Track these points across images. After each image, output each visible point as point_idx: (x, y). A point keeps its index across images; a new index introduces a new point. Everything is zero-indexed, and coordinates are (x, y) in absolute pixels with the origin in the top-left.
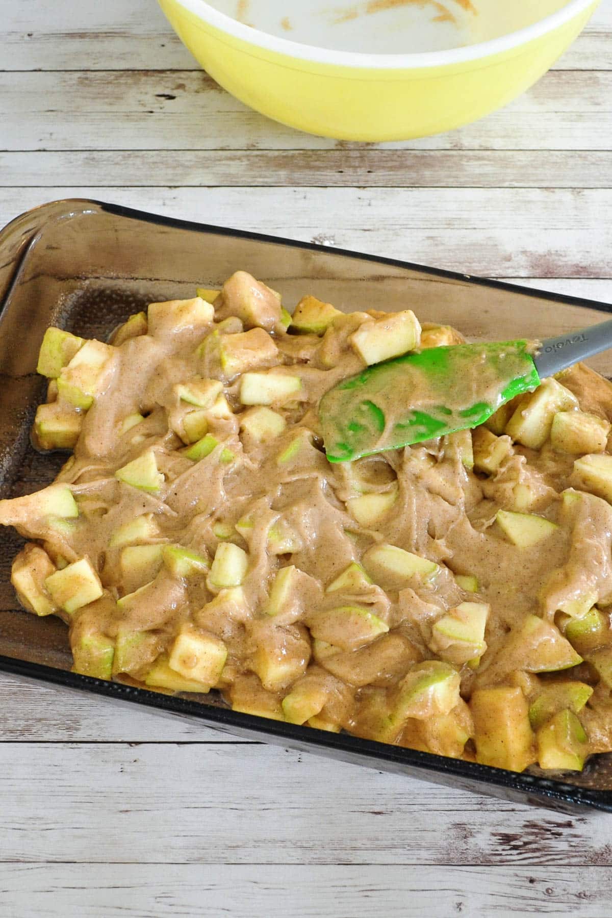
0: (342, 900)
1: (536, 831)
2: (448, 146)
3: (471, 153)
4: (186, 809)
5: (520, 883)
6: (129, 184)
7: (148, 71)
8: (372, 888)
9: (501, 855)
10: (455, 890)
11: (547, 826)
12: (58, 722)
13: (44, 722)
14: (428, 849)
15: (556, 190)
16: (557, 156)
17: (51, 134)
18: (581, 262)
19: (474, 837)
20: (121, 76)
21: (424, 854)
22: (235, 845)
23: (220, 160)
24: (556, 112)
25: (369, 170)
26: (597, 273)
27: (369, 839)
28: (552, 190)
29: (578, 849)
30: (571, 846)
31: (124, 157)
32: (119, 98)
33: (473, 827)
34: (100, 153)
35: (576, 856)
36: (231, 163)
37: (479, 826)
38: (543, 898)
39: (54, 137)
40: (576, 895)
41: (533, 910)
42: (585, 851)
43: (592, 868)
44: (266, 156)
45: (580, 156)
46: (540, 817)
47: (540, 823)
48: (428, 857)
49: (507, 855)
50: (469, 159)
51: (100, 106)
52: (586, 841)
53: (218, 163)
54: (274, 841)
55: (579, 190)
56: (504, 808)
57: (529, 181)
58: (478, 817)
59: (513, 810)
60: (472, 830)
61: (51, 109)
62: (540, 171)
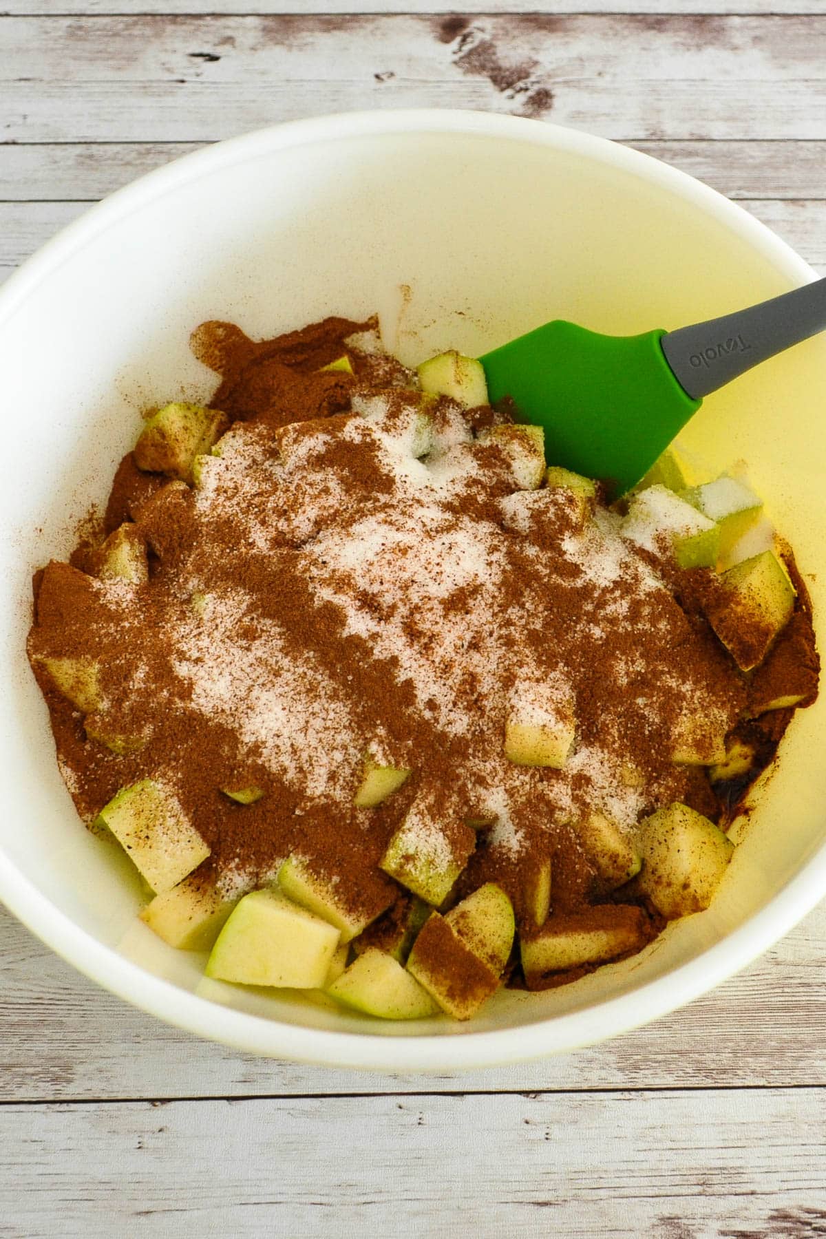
1: (788, 1225)
3: (676, 145)
4: (243, 1207)
7: (176, 16)
11: (805, 1217)
12: (38, 1069)
13: (17, 1069)
15: (807, 203)
17: (25, 117)
20: (135, 23)
24: (806, 81)
28: (801, 203)
31: (140, 153)
32: (131, 59)
33: (691, 1222)
34: (102, 148)
37: (701, 1221)
39: (29, 120)
46: (793, 1203)
47: (795, 1213)
51: (102, 72)
56: (739, 1191)
57: (766, 189)
58: (700, 1206)
59: (753, 1193)
60: (690, 1227)
61: (25, 76)
62: (783, 173)
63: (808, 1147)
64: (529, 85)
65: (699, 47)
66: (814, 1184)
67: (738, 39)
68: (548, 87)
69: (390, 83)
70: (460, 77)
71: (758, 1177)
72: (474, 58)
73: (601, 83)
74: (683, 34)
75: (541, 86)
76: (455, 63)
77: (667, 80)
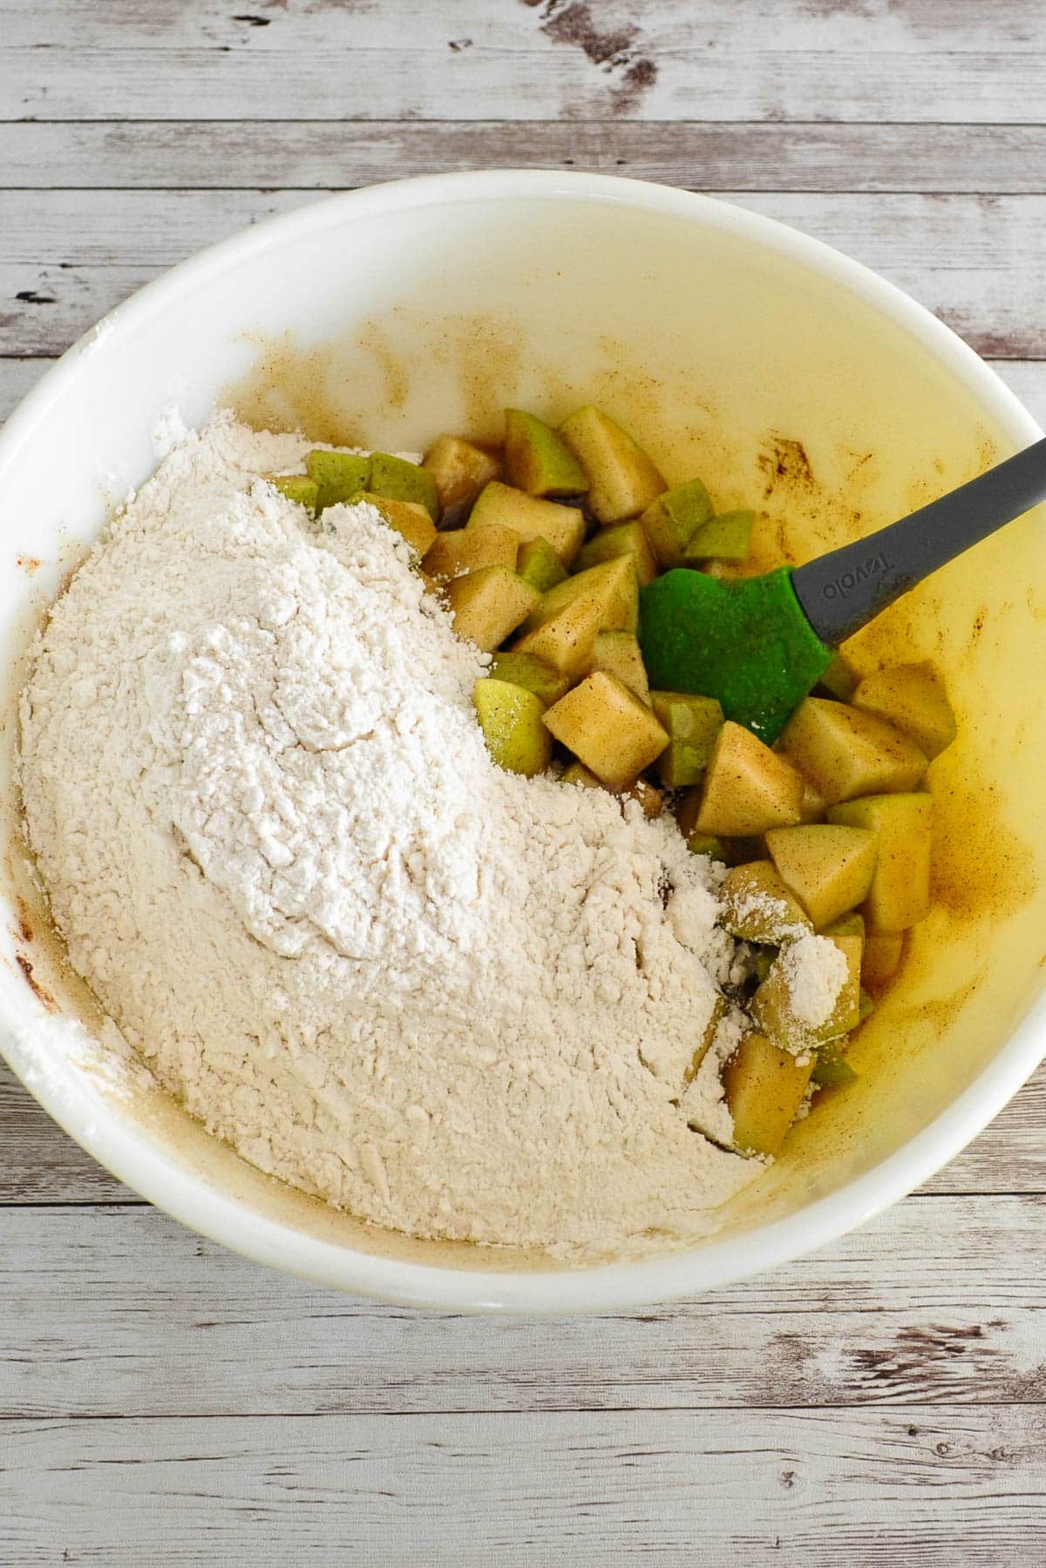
0: (586, 1472)
1: (920, 1344)
2: (760, 116)
3: (799, 129)
4: (315, 1319)
5: (894, 1437)
6: (188, 183)
8: (637, 1450)
9: (860, 1387)
10: (782, 1451)
11: (938, 1336)
12: (86, 1168)
13: (60, 1168)
14: (733, 1379)
15: (951, 198)
16: (952, 135)
17: (45, 90)
18: (994, 330)
19: (814, 1357)
21: (728, 1389)
22: (400, 1379)
23: (352, 140)
24: (951, 53)
25: (619, 159)
26: (1024, 349)
27: (632, 1365)
28: (944, 197)
29: (989, 1375)
30: (980, 1370)
31: (179, 134)
32: (167, 22)
33: (812, 1340)
34: (135, 126)
35: (987, 1387)
36: (374, 145)
37: (823, 1340)
38: (934, 1461)
39: (50, 94)
40: (987, 1455)
41: (916, 1482)
42: (1004, 1378)
43: (1015, 1407)
44: (435, 132)
45: (992, 135)
46: (924, 1321)
47: (927, 1331)
48: (735, 1394)
49: (870, 1387)
50: (798, 139)
51: (133, 37)
52: (1005, 1361)
53: (349, 144)
54: (468, 1372)
55: (990, 197)
56: (864, 1307)
57: (903, 180)
58: (821, 1322)
59: (880, 1310)
60: (811, 1346)
61: (44, 42)
62: (923, 161)
63: (940, 1261)
64: (629, 56)
65: (826, 13)
66: (948, 1301)
68: (651, 58)
69: (467, 52)
70: (548, 47)
71: (886, 1293)
72: (564, 23)
73: (712, 54)
75: (643, 57)
76: (543, 29)
77: (789, 52)
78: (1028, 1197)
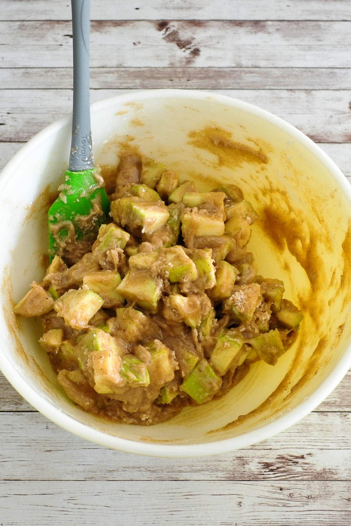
0: (173, 501)
1: (284, 461)
2: (234, 65)
3: (247, 69)
4: (84, 450)
5: (275, 491)
6: (48, 87)
7: (59, 21)
8: (190, 494)
9: (264, 474)
10: (238, 495)
11: (290, 458)
12: (10, 400)
14: (222, 471)
15: (296, 91)
16: (297, 71)
17: (3, 58)
18: (310, 133)
19: (248, 464)
20: (44, 24)
21: (220, 474)
22: (112, 469)
23: (101, 73)
24: (296, 45)
25: (188, 79)
26: (320, 139)
27: (189, 466)
28: (294, 91)
29: (307, 471)
30: (304, 469)
31: (46, 72)
32: (42, 37)
33: (248, 459)
34: (32, 70)
35: (306, 475)
36: (108, 75)
37: (251, 459)
38: (288, 499)
39: (5, 59)
40: (306, 497)
41: (282, 506)
42: (312, 472)
43: (315, 482)
44: (128, 71)
45: (310, 71)
46: (286, 453)
47: (286, 456)
48: (222, 476)
49: (267, 474)
50: (246, 73)
51: (31, 42)
52: (312, 466)
53: (100, 75)
54: (134, 467)
55: (309, 91)
56: (265, 448)
57: (281, 86)
58: (251, 453)
59: (270, 449)
60: (248, 461)
61: (3, 43)
62: (287, 79)
63: (291, 433)
64: (191, 47)
65: (255, 32)
66: (293, 446)
67: (270, 30)
68: (198, 47)
69: (139, 46)
70: (165, 44)
71: (272, 444)
72: (170, 36)
73: (218, 46)
74: (249, 28)
75: (196, 47)
76: (164, 38)
77: (243, 45)
78: (320, 413)
